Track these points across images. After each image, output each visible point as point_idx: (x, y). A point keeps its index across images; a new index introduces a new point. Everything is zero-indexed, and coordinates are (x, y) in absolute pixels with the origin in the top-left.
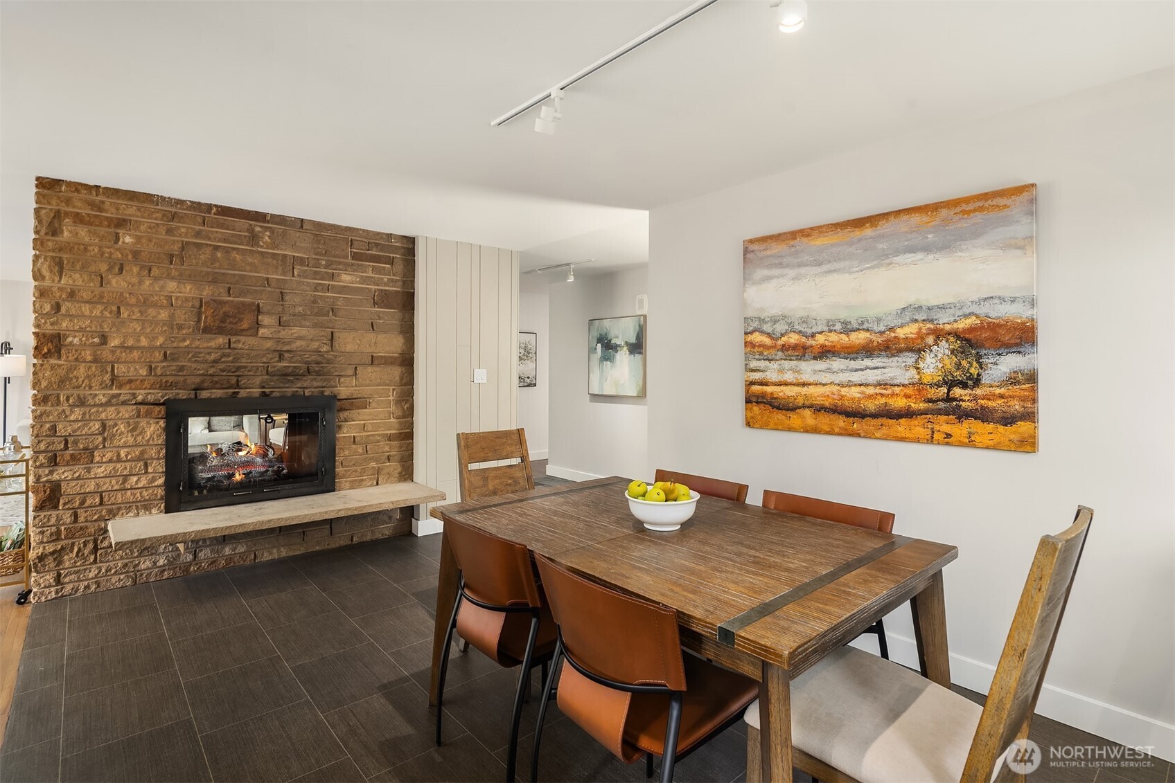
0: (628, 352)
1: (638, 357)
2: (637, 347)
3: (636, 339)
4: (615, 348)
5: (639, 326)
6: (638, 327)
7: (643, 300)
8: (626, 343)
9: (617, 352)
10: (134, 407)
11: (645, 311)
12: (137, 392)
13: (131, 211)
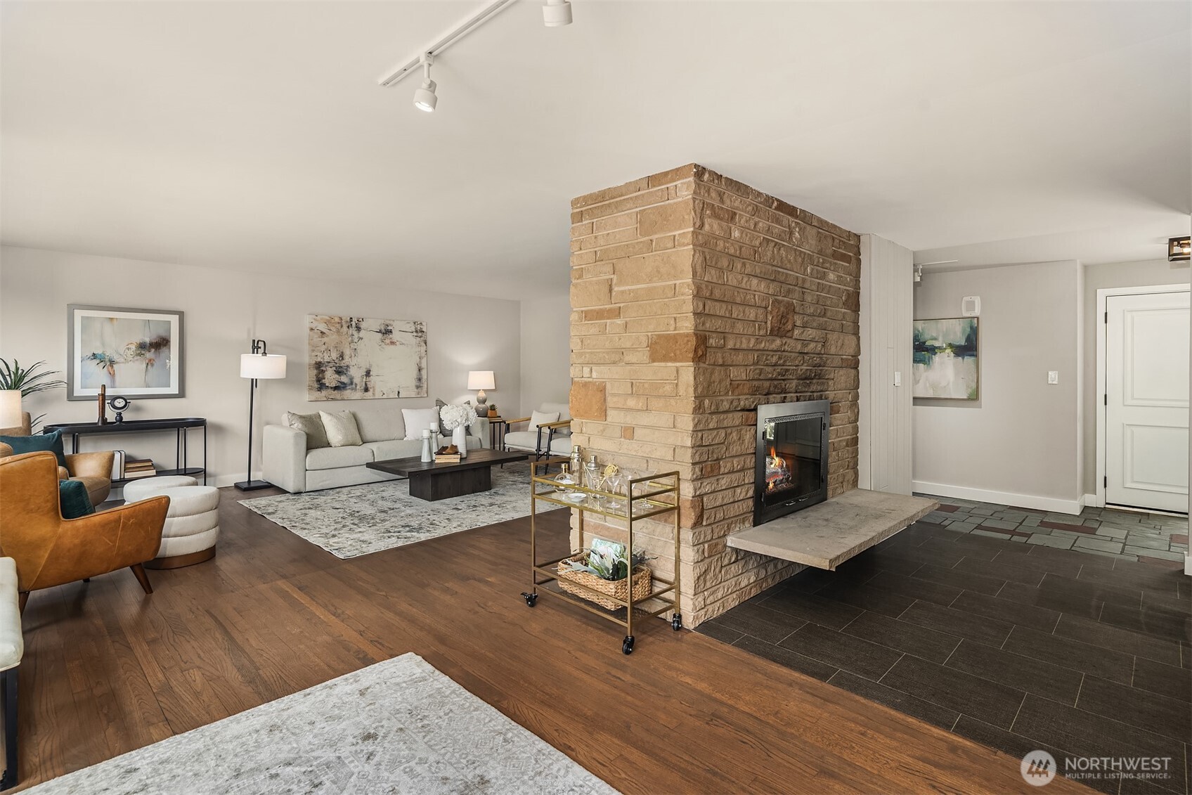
0: (952, 354)
1: (969, 360)
2: (968, 348)
3: (966, 341)
4: (933, 350)
5: (971, 328)
6: (968, 330)
7: (974, 302)
8: (950, 345)
9: (935, 354)
10: (740, 414)
11: (977, 312)
12: (740, 397)
13: (737, 204)
